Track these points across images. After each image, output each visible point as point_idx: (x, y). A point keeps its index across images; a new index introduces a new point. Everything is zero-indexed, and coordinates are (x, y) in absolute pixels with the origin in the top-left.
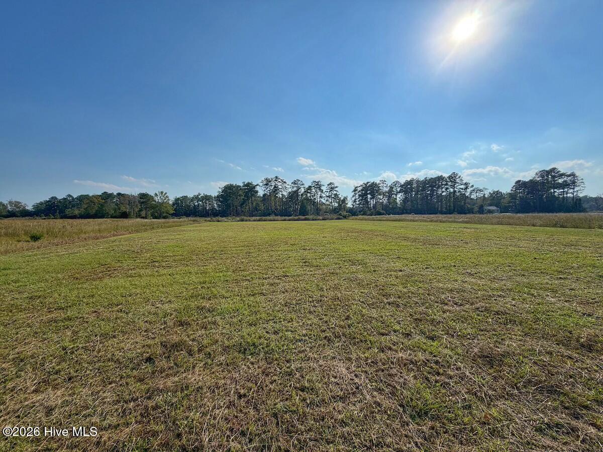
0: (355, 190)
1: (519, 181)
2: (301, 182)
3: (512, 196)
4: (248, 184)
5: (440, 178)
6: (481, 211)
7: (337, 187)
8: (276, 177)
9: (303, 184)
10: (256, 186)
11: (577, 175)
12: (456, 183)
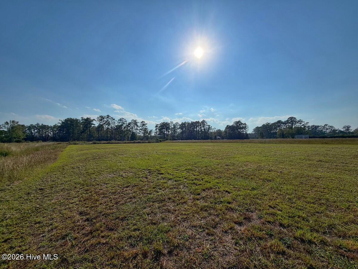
0: (156, 126)
1: (228, 125)
2: (125, 119)
3: (225, 131)
4: (88, 119)
5: (198, 122)
6: (215, 138)
7: (146, 124)
8: (108, 116)
9: (126, 121)
10: (93, 120)
11: (246, 124)
12: (205, 125)
